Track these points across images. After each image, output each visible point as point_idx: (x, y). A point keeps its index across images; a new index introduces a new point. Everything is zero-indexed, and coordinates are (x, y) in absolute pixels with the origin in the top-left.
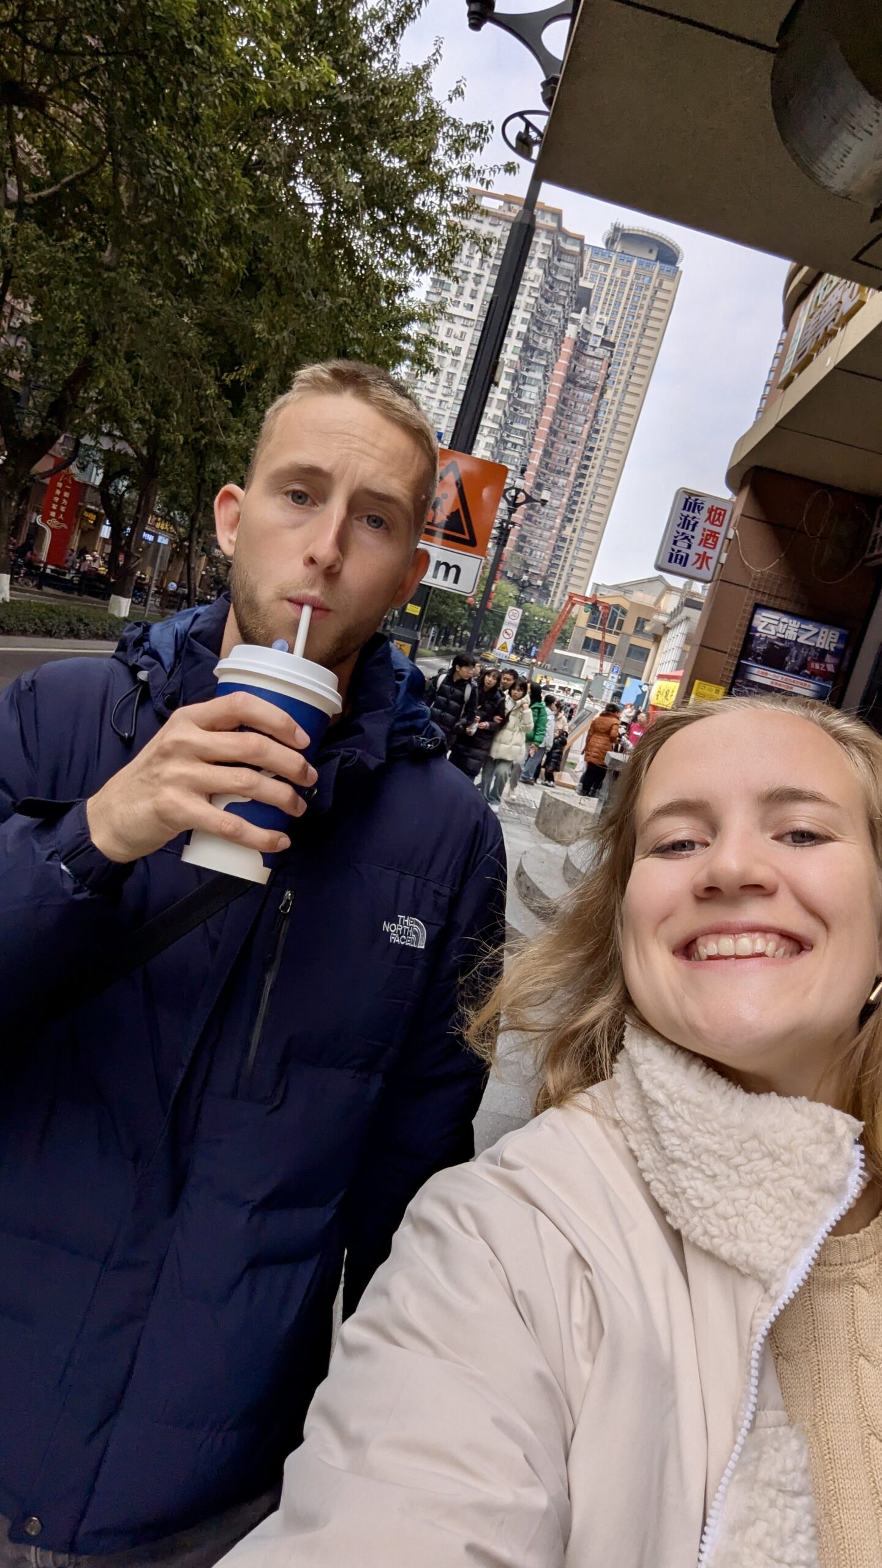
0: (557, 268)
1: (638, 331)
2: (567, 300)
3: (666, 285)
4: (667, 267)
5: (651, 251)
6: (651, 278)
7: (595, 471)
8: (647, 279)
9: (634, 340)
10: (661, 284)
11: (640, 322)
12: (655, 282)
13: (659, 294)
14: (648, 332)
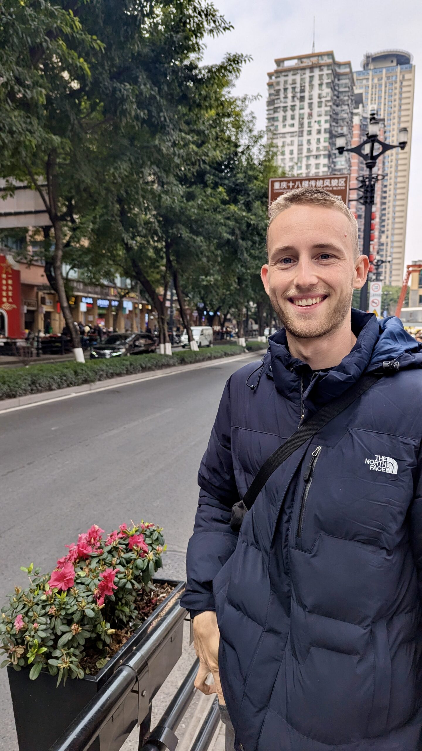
0: (338, 85)
1: (396, 109)
2: (350, 101)
3: (407, 76)
4: (404, 66)
5: (392, 62)
6: (397, 76)
7: (391, 198)
8: (394, 78)
9: (396, 115)
10: (403, 77)
11: (397, 103)
12: (400, 77)
13: (405, 83)
14: (403, 107)
